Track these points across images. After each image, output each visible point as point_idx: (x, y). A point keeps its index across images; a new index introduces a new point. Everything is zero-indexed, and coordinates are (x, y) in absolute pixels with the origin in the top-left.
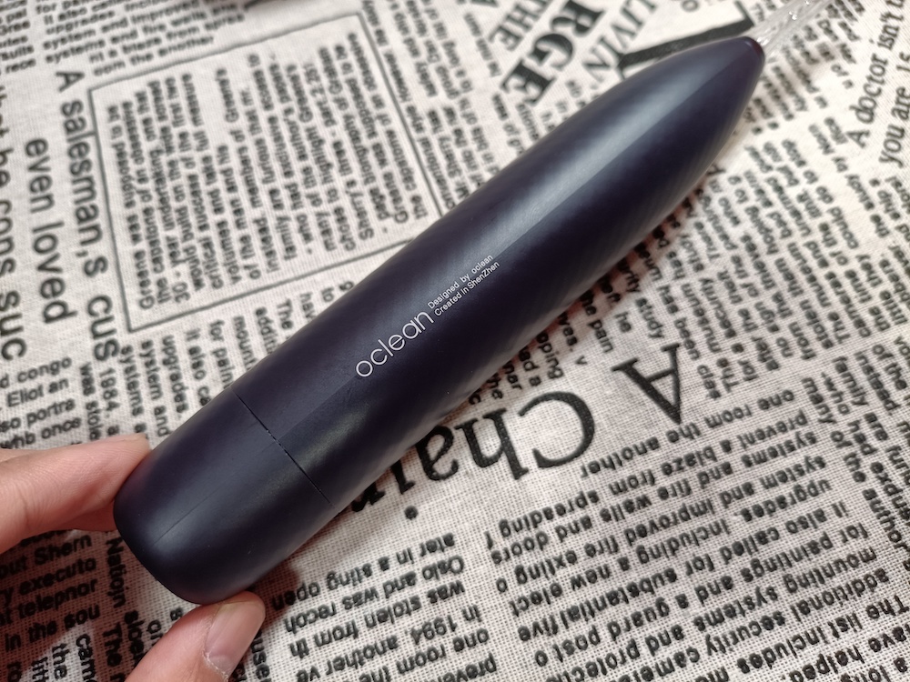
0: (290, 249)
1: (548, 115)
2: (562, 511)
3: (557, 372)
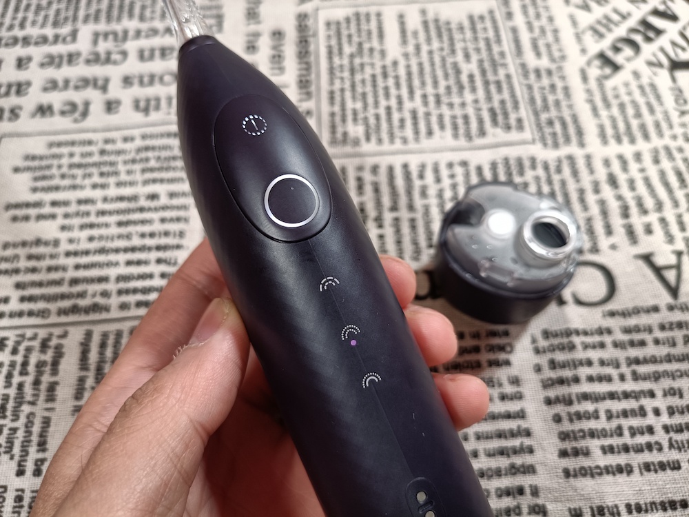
0: (430, 133)
1: (615, 89)
2: (586, 333)
3: (595, 249)
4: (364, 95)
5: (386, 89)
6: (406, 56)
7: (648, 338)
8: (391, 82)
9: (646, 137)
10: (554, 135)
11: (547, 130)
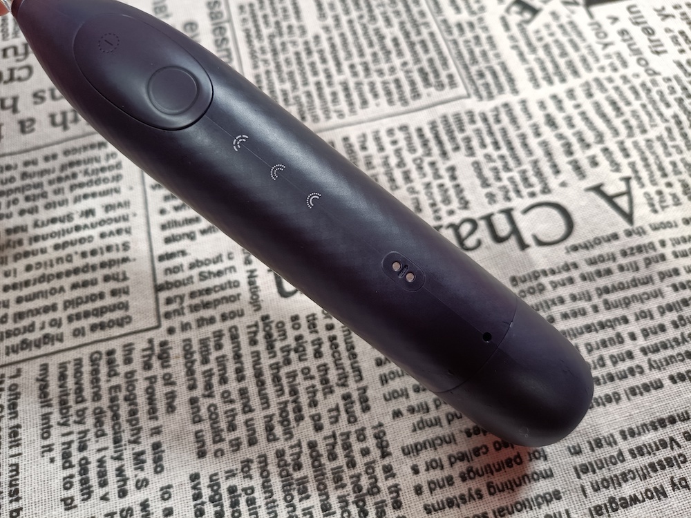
0: (364, 103)
1: (537, 32)
2: (553, 272)
3: (546, 190)
4: (291, 74)
5: (313, 65)
6: (327, 29)
7: (613, 266)
8: (316, 57)
9: (575, 73)
10: (487, 86)
11: (479, 82)
